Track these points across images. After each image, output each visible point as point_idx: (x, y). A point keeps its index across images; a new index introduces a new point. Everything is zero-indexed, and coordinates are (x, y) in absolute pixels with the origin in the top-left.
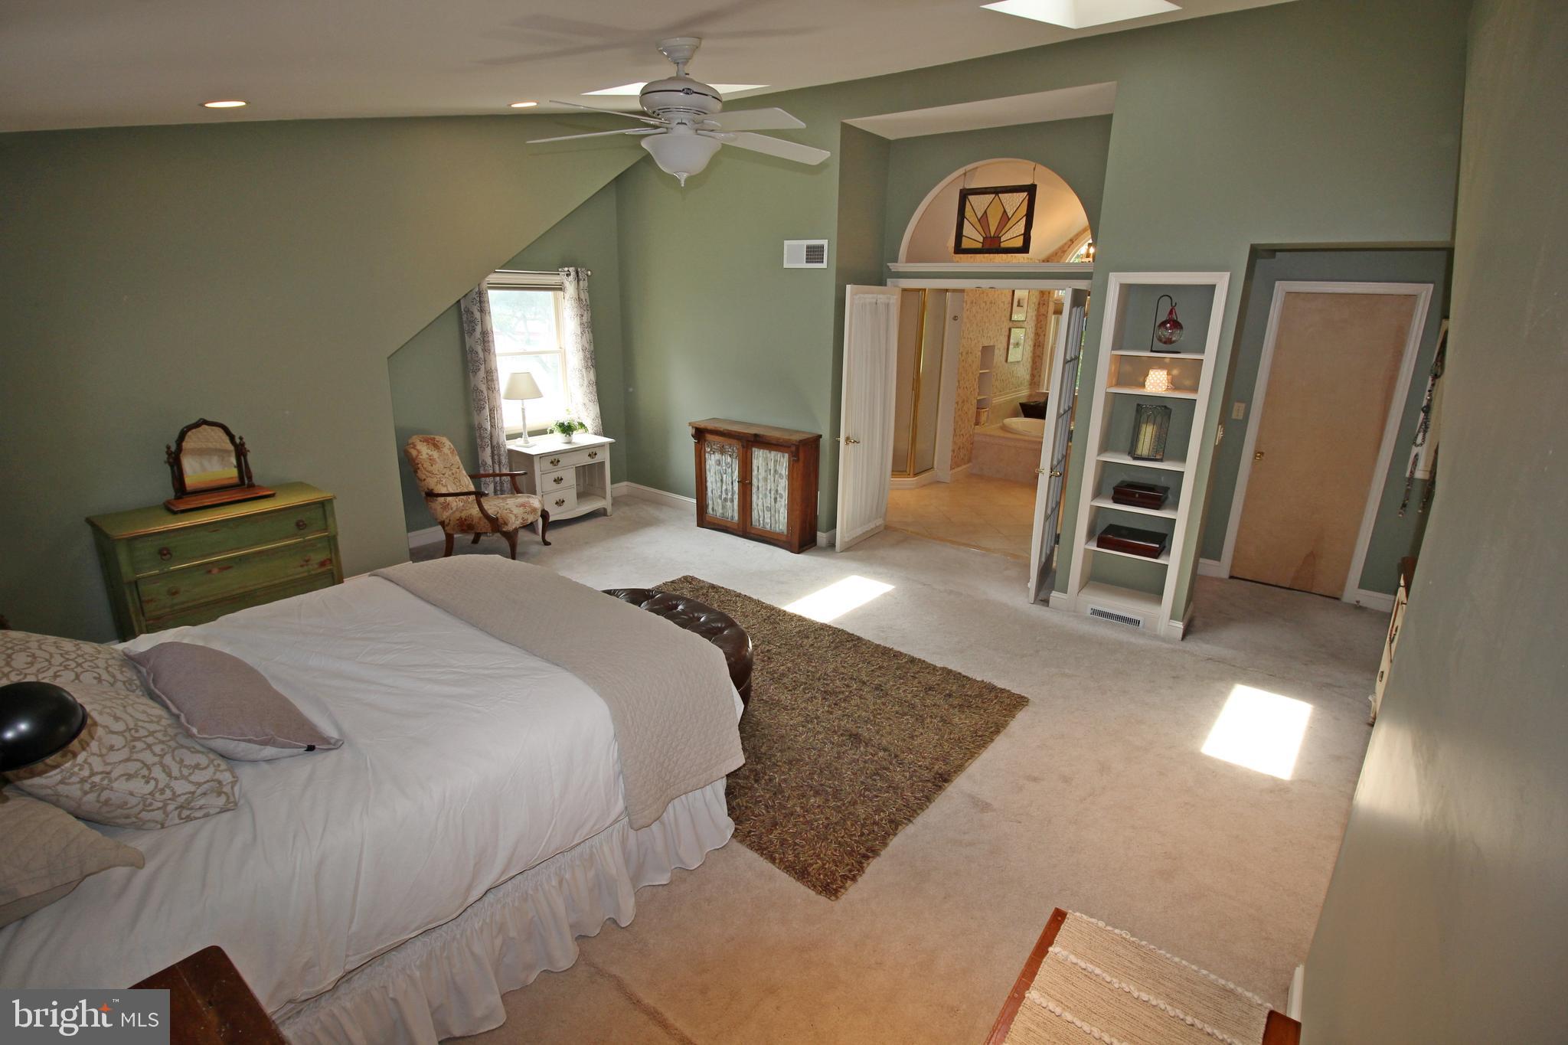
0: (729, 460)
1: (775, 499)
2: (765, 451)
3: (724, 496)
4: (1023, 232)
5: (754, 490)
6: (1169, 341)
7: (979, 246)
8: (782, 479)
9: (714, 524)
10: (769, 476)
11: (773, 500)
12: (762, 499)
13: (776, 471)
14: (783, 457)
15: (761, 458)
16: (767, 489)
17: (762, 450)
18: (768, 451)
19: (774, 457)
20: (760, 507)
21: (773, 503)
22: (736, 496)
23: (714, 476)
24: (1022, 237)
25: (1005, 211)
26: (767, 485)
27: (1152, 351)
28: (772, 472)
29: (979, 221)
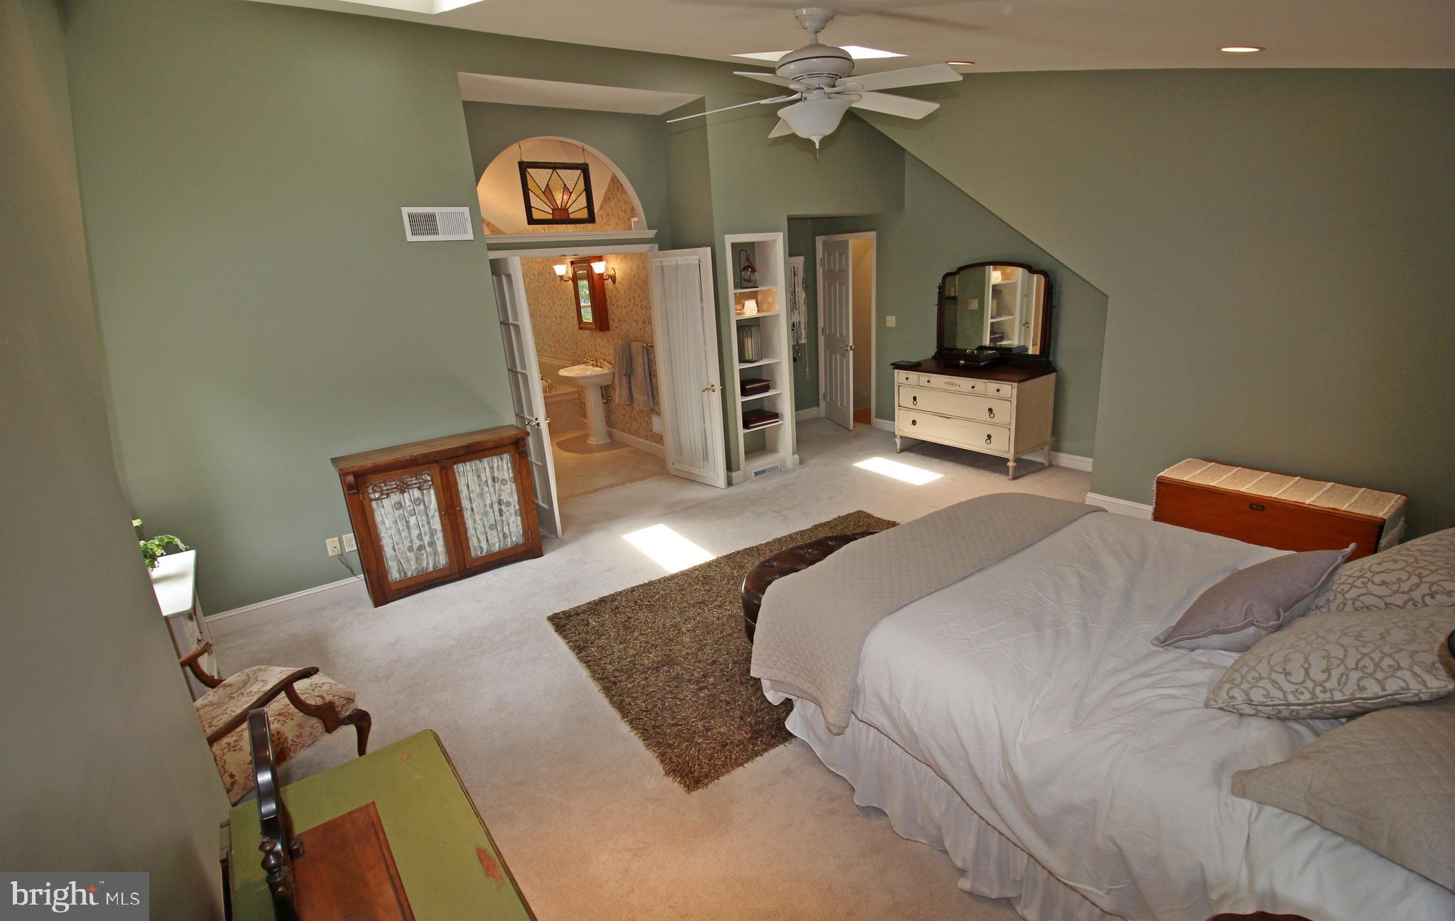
0: (417, 493)
1: (501, 511)
2: (473, 463)
3: (417, 543)
4: (586, 205)
5: (467, 514)
6: (749, 281)
7: (550, 217)
8: (505, 485)
9: (408, 587)
10: (486, 489)
11: (497, 514)
12: (482, 519)
13: (493, 479)
14: (502, 459)
15: (467, 476)
16: (485, 506)
17: (468, 464)
18: (478, 462)
19: (488, 463)
20: (480, 529)
21: (498, 518)
22: (440, 535)
23: (394, 526)
24: (586, 209)
25: (565, 185)
26: (484, 500)
27: (742, 288)
28: (490, 482)
29: (543, 193)
